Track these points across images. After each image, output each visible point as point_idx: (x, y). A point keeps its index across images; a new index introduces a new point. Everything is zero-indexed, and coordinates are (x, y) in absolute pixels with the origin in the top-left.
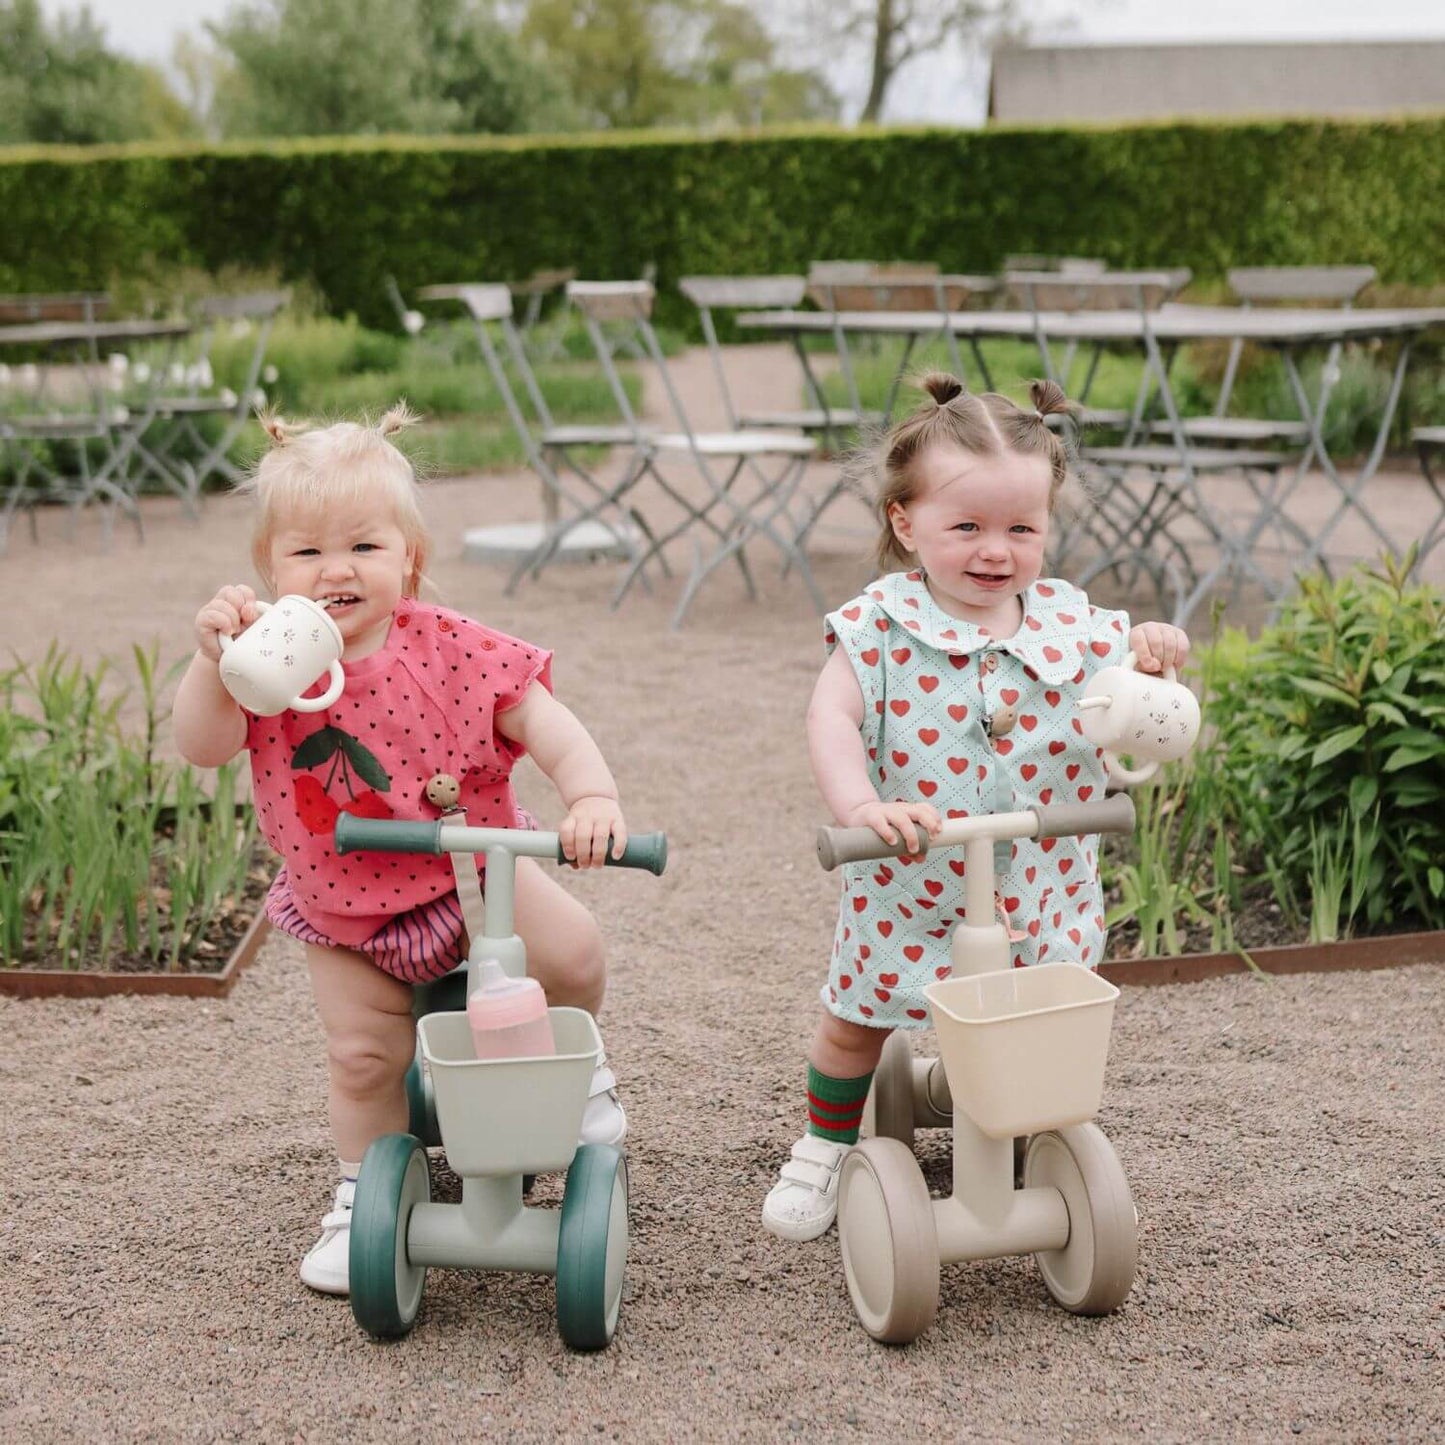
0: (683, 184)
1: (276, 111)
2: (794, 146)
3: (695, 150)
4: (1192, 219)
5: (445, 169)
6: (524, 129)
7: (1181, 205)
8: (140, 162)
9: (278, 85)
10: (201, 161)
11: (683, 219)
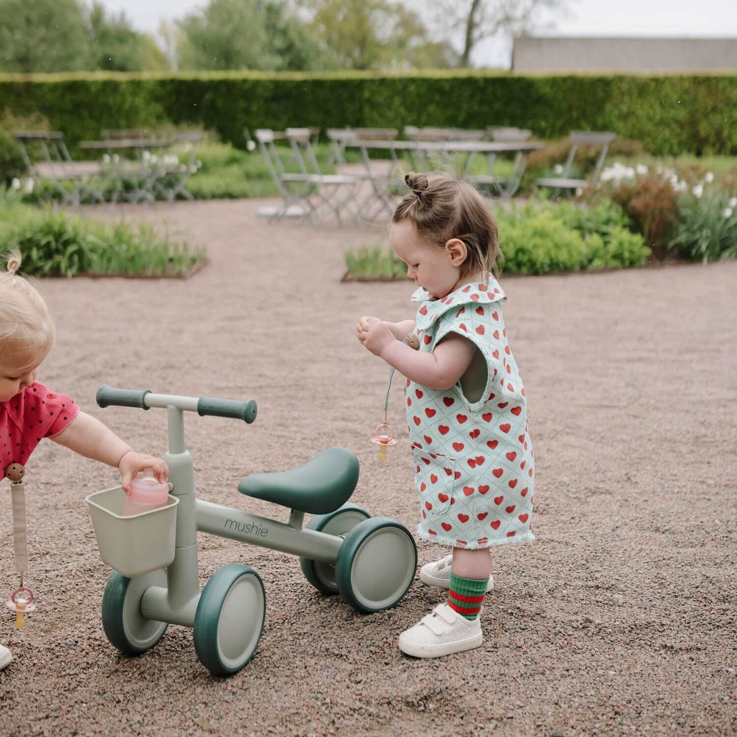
0: (367, 94)
1: (204, 59)
2: (413, 80)
3: (372, 81)
4: (575, 114)
5: (271, 87)
6: (309, 69)
7: (570, 108)
8: (147, 81)
9: (204, 47)
10: (172, 81)
11: (367, 110)
